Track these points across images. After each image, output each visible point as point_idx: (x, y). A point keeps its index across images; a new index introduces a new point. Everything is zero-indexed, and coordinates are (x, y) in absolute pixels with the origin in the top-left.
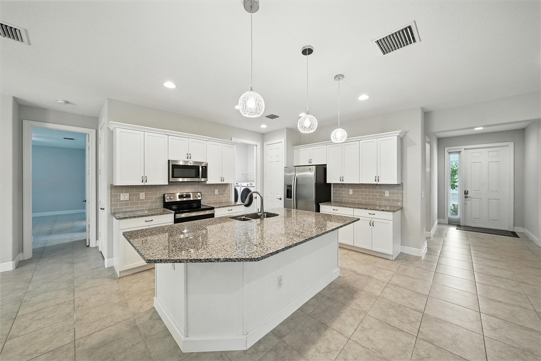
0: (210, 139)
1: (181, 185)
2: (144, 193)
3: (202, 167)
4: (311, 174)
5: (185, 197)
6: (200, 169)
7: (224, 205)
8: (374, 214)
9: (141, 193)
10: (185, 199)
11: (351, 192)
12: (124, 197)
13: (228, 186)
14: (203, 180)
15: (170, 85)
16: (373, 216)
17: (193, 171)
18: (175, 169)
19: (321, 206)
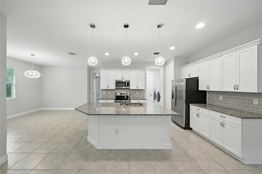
0: (131, 70)
1: (119, 89)
2: (110, 92)
3: (127, 82)
4: (183, 84)
5: (123, 94)
6: (126, 83)
7: (138, 99)
8: (225, 117)
9: (109, 92)
10: (122, 95)
11: (221, 98)
12: (105, 93)
13: (143, 90)
14: (128, 87)
15: (107, 54)
16: (223, 119)
17: (124, 84)
18: (117, 83)
19: (190, 106)
